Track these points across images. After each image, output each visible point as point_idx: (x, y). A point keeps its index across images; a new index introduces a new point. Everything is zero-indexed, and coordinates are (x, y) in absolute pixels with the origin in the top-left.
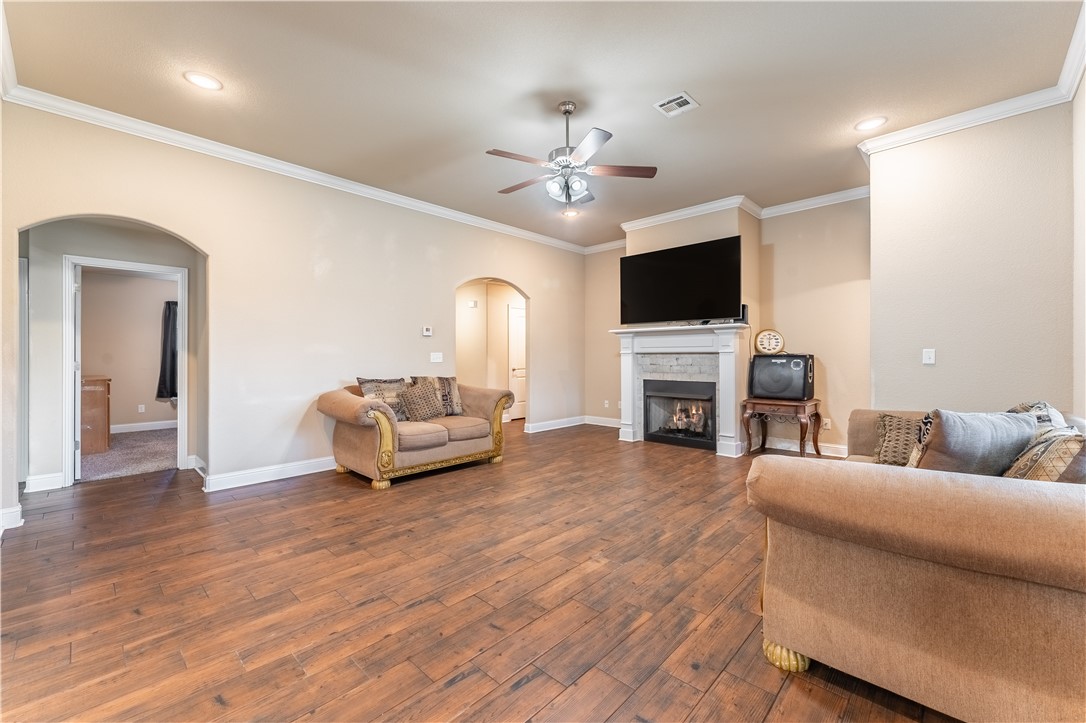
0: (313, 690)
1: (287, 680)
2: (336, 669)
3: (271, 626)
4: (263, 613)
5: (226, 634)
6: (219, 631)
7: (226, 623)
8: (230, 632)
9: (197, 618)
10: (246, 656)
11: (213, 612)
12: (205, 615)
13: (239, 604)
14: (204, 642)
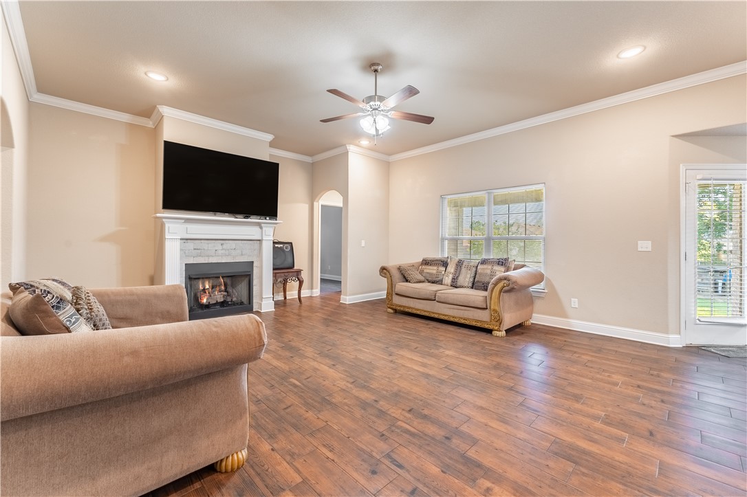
0: (610, 409)
1: (615, 418)
2: (592, 407)
3: (591, 441)
4: (584, 452)
5: (621, 459)
6: (623, 466)
7: (614, 467)
8: (617, 458)
9: (629, 489)
10: (621, 440)
11: (614, 483)
12: (621, 486)
13: (590, 473)
14: (638, 467)
